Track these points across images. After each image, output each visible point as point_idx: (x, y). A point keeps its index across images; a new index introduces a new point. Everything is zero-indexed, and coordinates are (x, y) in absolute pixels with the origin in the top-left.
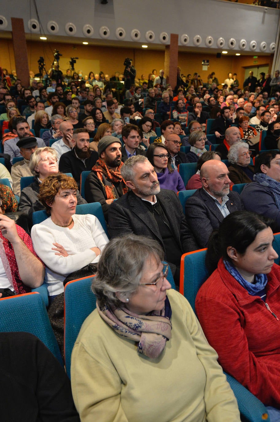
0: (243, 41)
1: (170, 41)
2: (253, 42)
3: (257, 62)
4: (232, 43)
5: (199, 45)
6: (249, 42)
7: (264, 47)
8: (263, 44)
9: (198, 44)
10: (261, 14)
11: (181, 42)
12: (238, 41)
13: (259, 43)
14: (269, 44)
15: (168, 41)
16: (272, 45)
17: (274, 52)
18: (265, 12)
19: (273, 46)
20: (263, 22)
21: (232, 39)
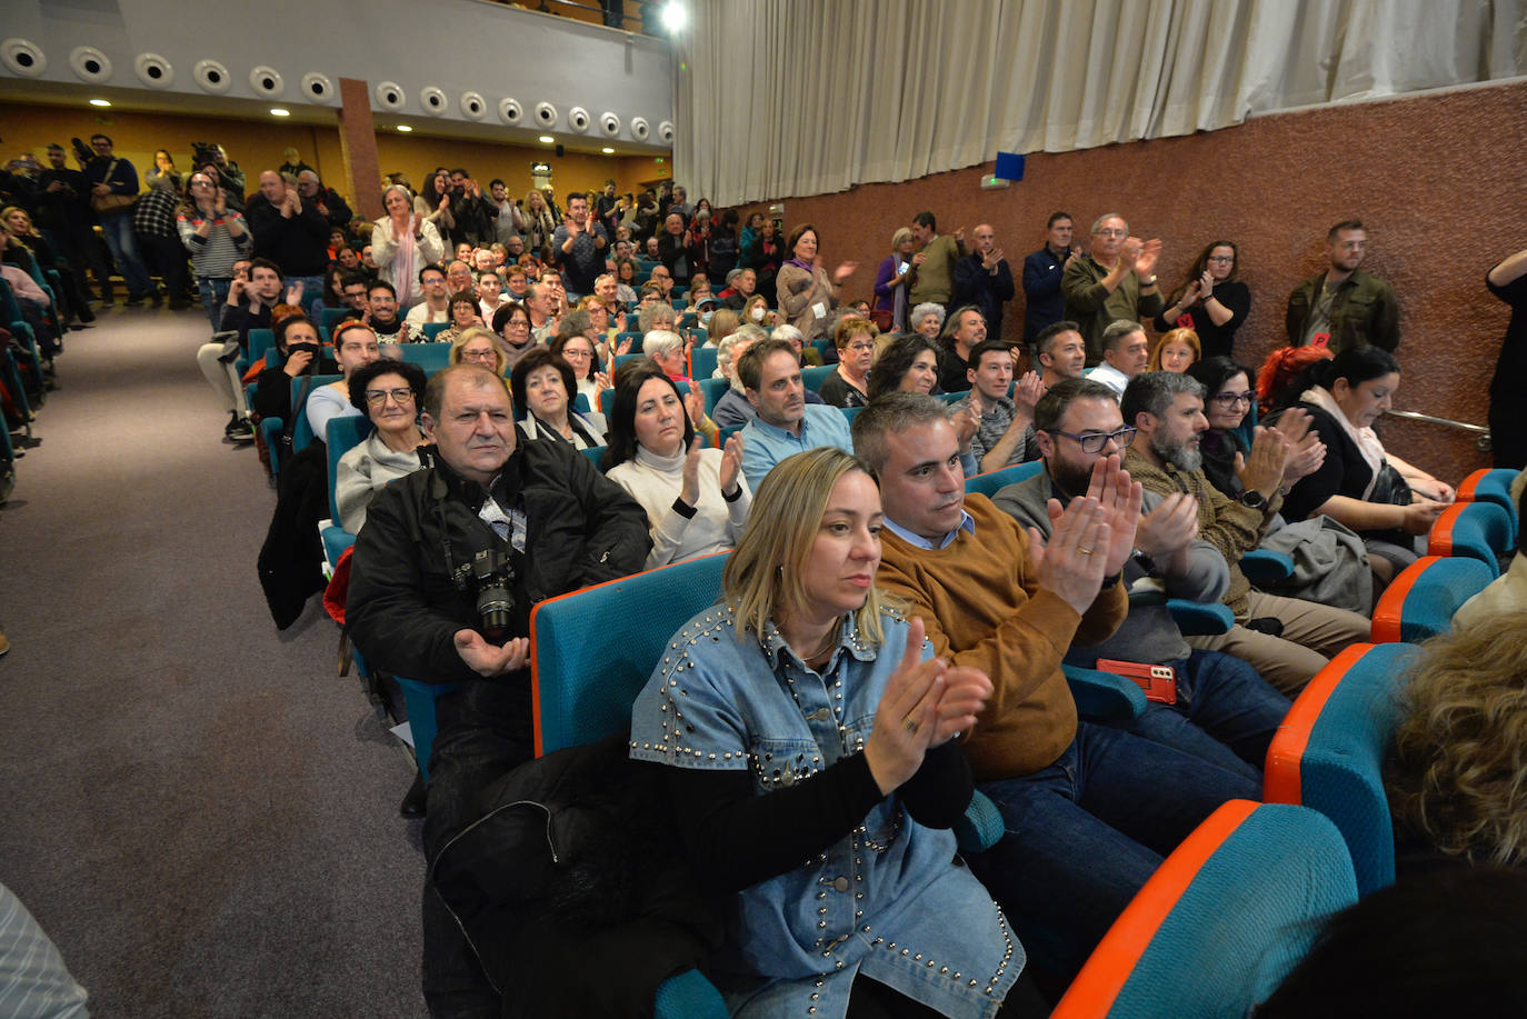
0: (577, 111)
1: (339, 94)
2: (608, 117)
3: (663, 173)
4: (545, 115)
5: (441, 114)
6: (595, 116)
7: (642, 130)
8: (637, 121)
9: (437, 110)
10: (620, 49)
11: (378, 101)
12: (564, 111)
13: (626, 120)
14: (655, 125)
15: (332, 95)
16: (665, 126)
17: (672, 144)
18: (629, 45)
19: (668, 130)
20: (629, 68)
21: (545, 105)
